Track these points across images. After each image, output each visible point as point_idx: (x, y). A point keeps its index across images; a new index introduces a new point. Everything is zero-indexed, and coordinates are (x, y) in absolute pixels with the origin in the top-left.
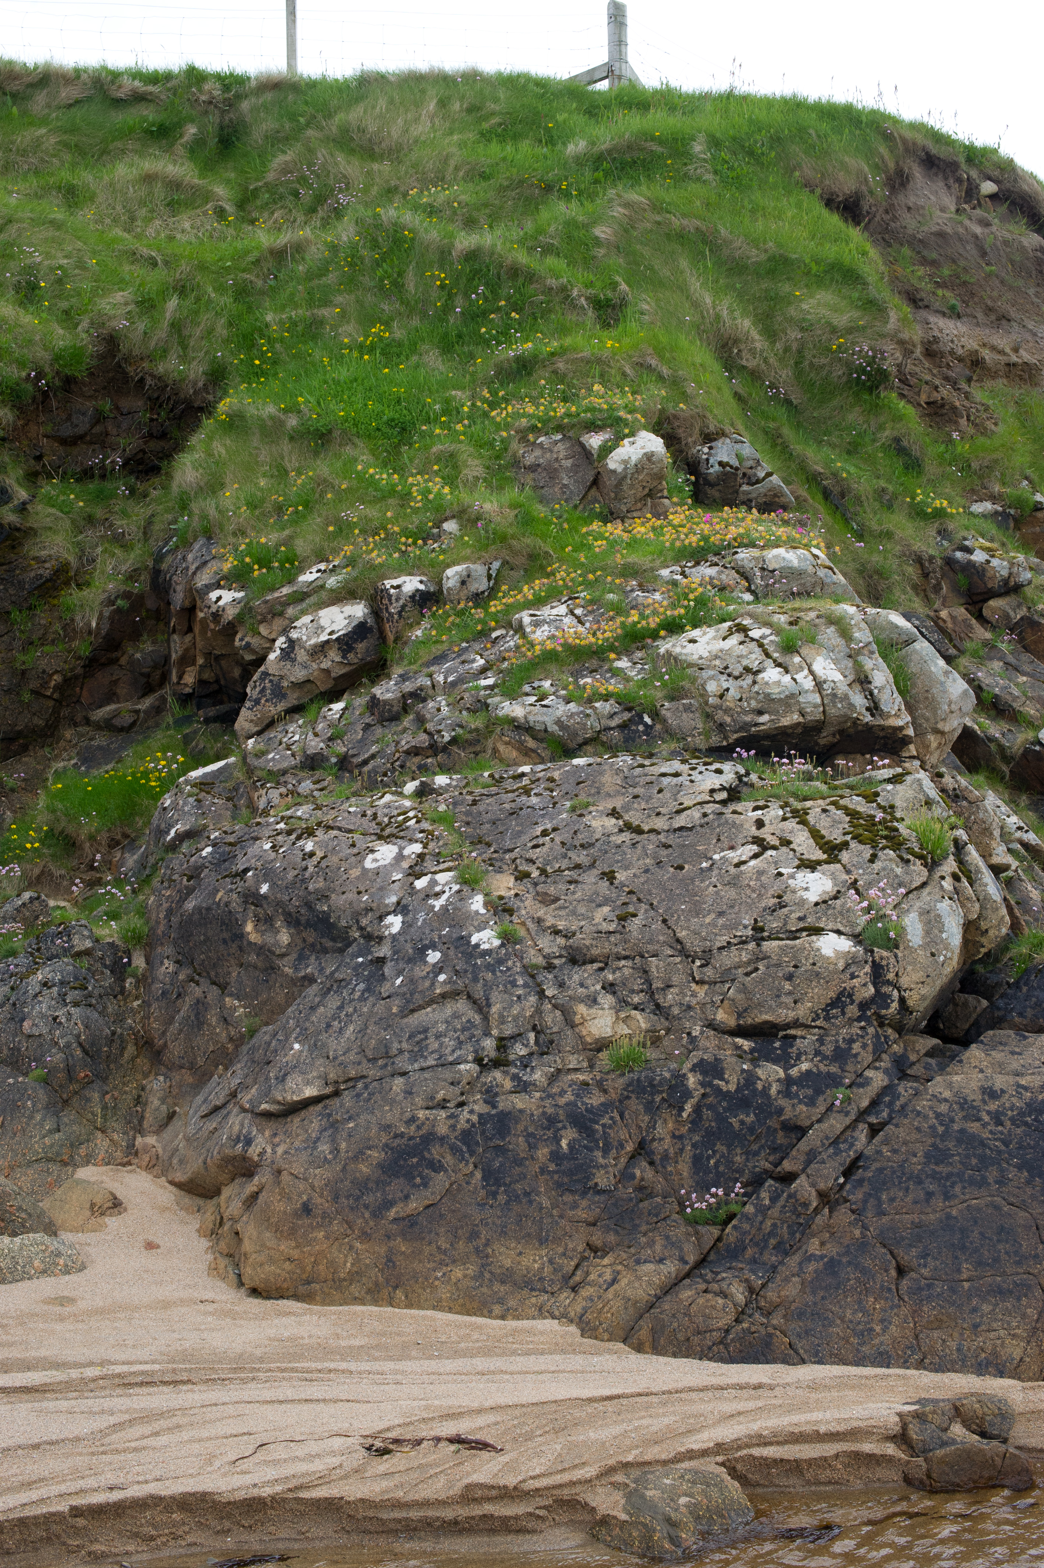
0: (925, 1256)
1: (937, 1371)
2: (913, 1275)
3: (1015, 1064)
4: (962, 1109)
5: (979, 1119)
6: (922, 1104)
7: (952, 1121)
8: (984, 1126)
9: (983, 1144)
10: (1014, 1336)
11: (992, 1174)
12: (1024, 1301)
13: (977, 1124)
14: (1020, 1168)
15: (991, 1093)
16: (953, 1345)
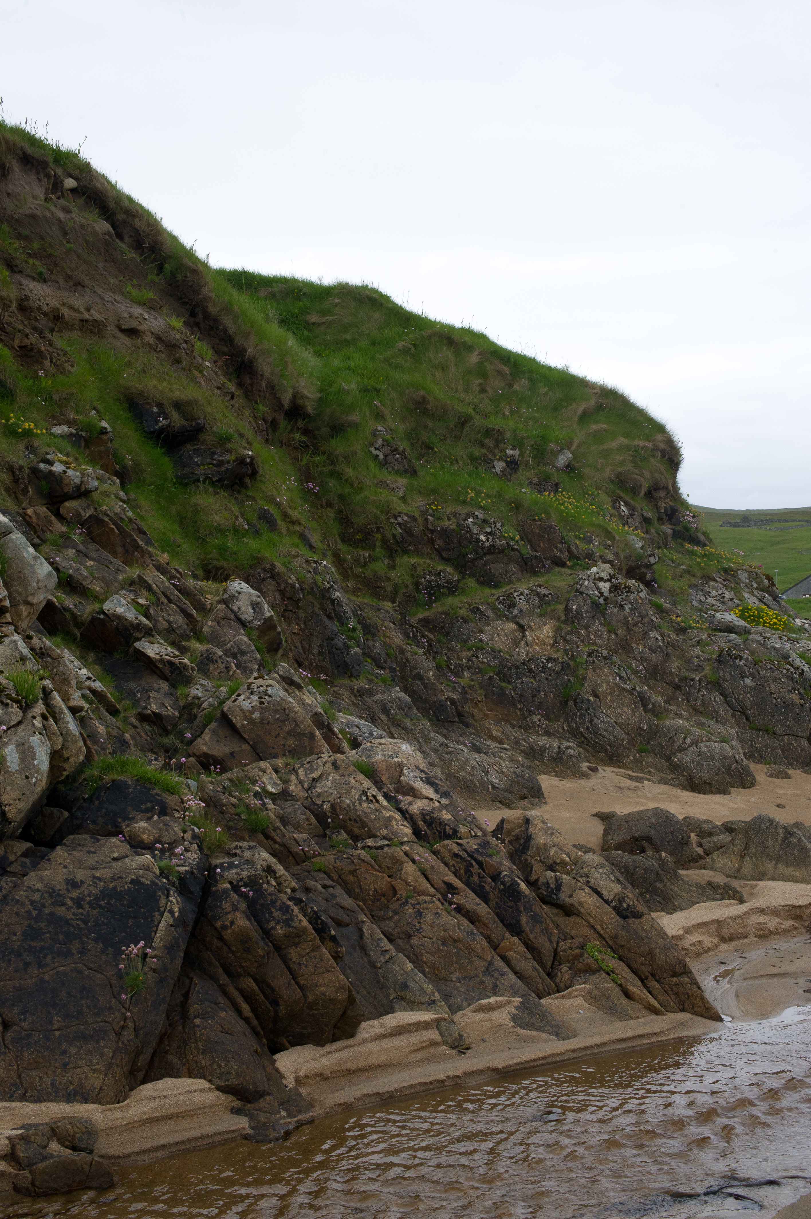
0: (24, 1012)
1: (35, 1102)
2: (16, 1028)
3: (91, 861)
4: (51, 896)
5: (64, 904)
6: (20, 894)
7: (44, 906)
8: (68, 909)
9: (67, 923)
10: (95, 1071)
11: (75, 946)
12: (102, 1043)
13: (63, 908)
14: (96, 940)
15: (73, 884)
16: (48, 1081)
